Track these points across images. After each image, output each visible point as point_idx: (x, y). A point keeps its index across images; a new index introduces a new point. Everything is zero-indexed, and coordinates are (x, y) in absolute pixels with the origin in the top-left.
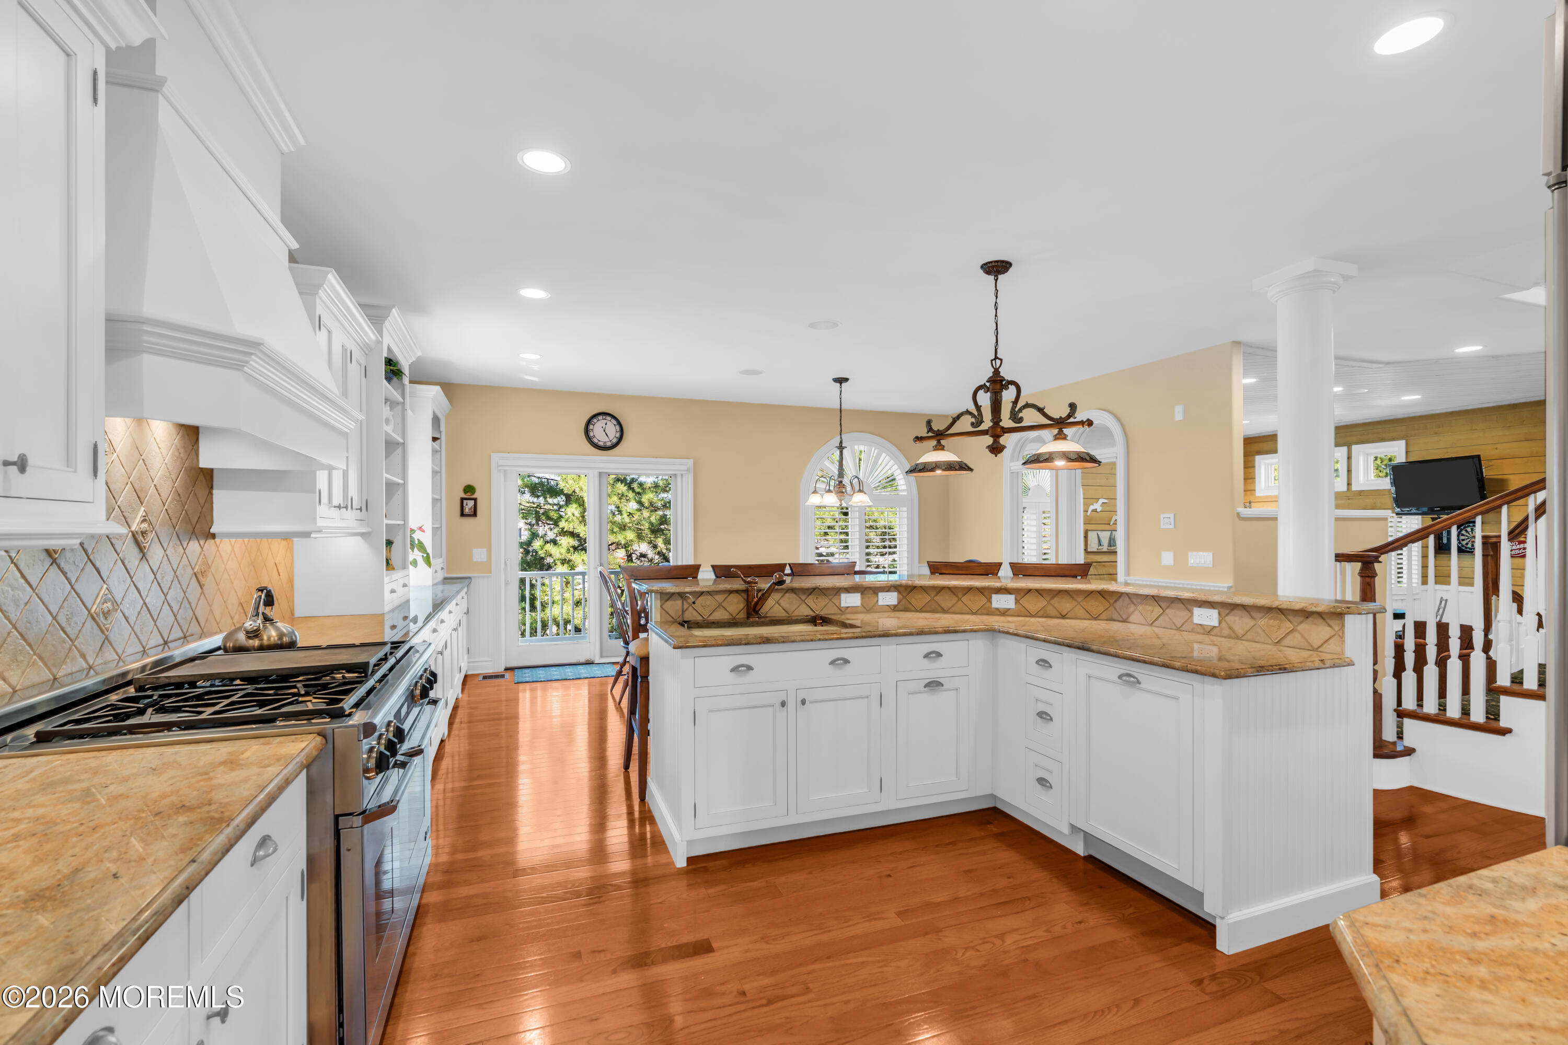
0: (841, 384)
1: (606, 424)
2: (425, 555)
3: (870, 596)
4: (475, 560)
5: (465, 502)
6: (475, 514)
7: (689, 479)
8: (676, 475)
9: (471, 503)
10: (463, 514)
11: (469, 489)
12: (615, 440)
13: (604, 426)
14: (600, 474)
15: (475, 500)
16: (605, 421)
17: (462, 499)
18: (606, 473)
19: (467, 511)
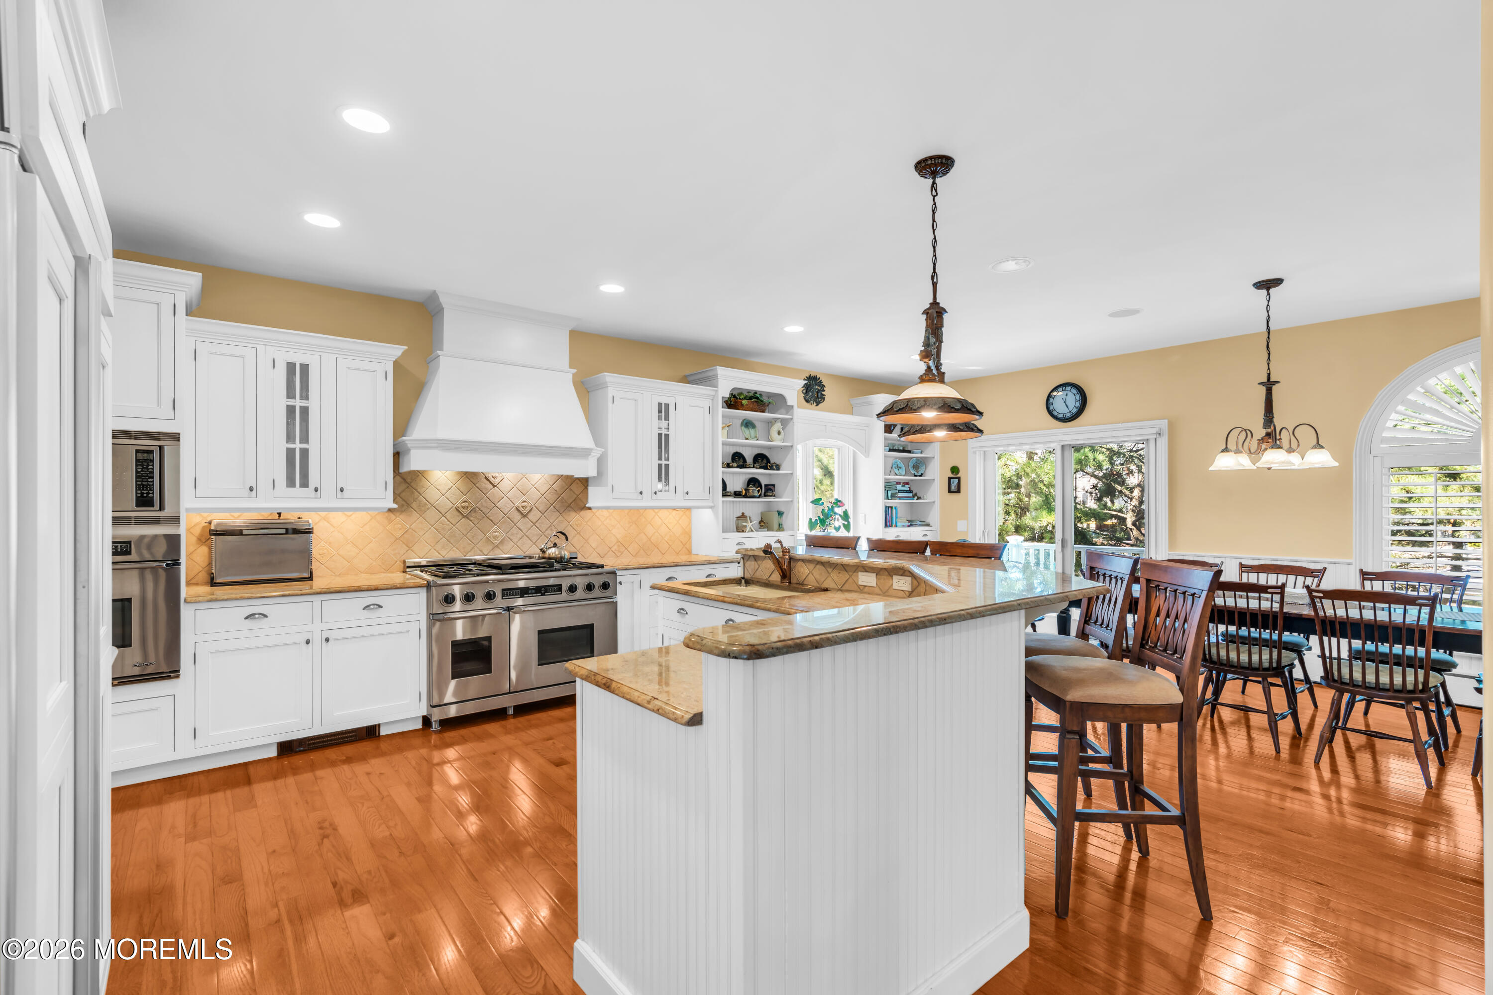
0: (1268, 289)
1: (1067, 395)
2: (846, 523)
3: (885, 577)
4: (959, 530)
5: (952, 480)
6: (958, 491)
7: (1163, 442)
8: (1148, 440)
9: (957, 480)
10: (950, 491)
11: (955, 470)
12: (1075, 411)
13: (1064, 397)
14: (1063, 446)
15: (959, 478)
16: (1065, 392)
17: (950, 478)
18: (1070, 445)
19: (953, 488)
